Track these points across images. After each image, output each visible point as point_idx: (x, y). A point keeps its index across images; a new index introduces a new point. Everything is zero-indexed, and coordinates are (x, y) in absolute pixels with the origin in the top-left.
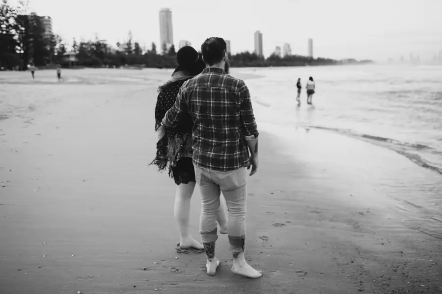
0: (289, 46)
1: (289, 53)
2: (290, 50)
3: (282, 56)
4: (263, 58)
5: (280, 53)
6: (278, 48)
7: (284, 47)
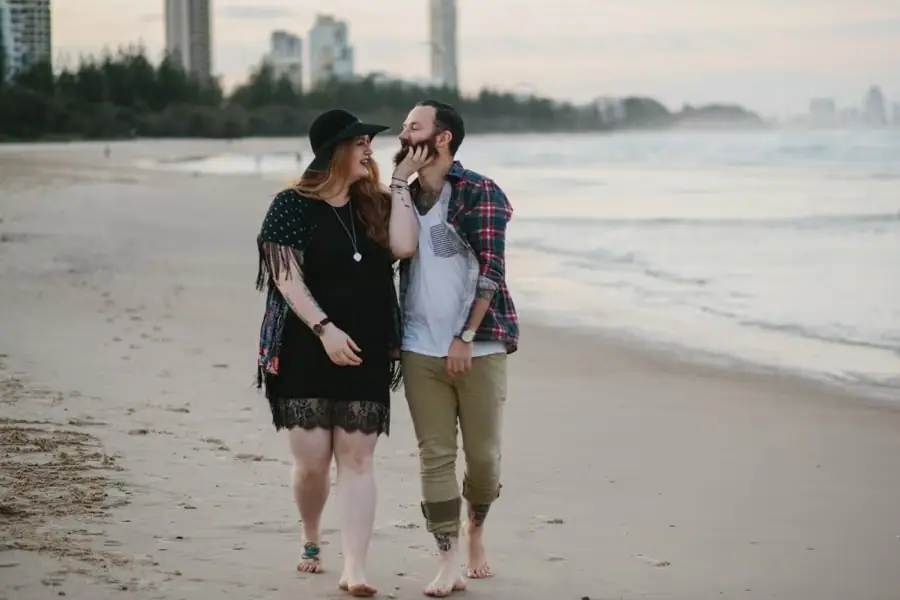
0: (340, 31)
1: (340, 69)
2: (346, 54)
3: (307, 80)
4: (213, 88)
5: (296, 68)
6: (284, 40)
7: (313, 33)
